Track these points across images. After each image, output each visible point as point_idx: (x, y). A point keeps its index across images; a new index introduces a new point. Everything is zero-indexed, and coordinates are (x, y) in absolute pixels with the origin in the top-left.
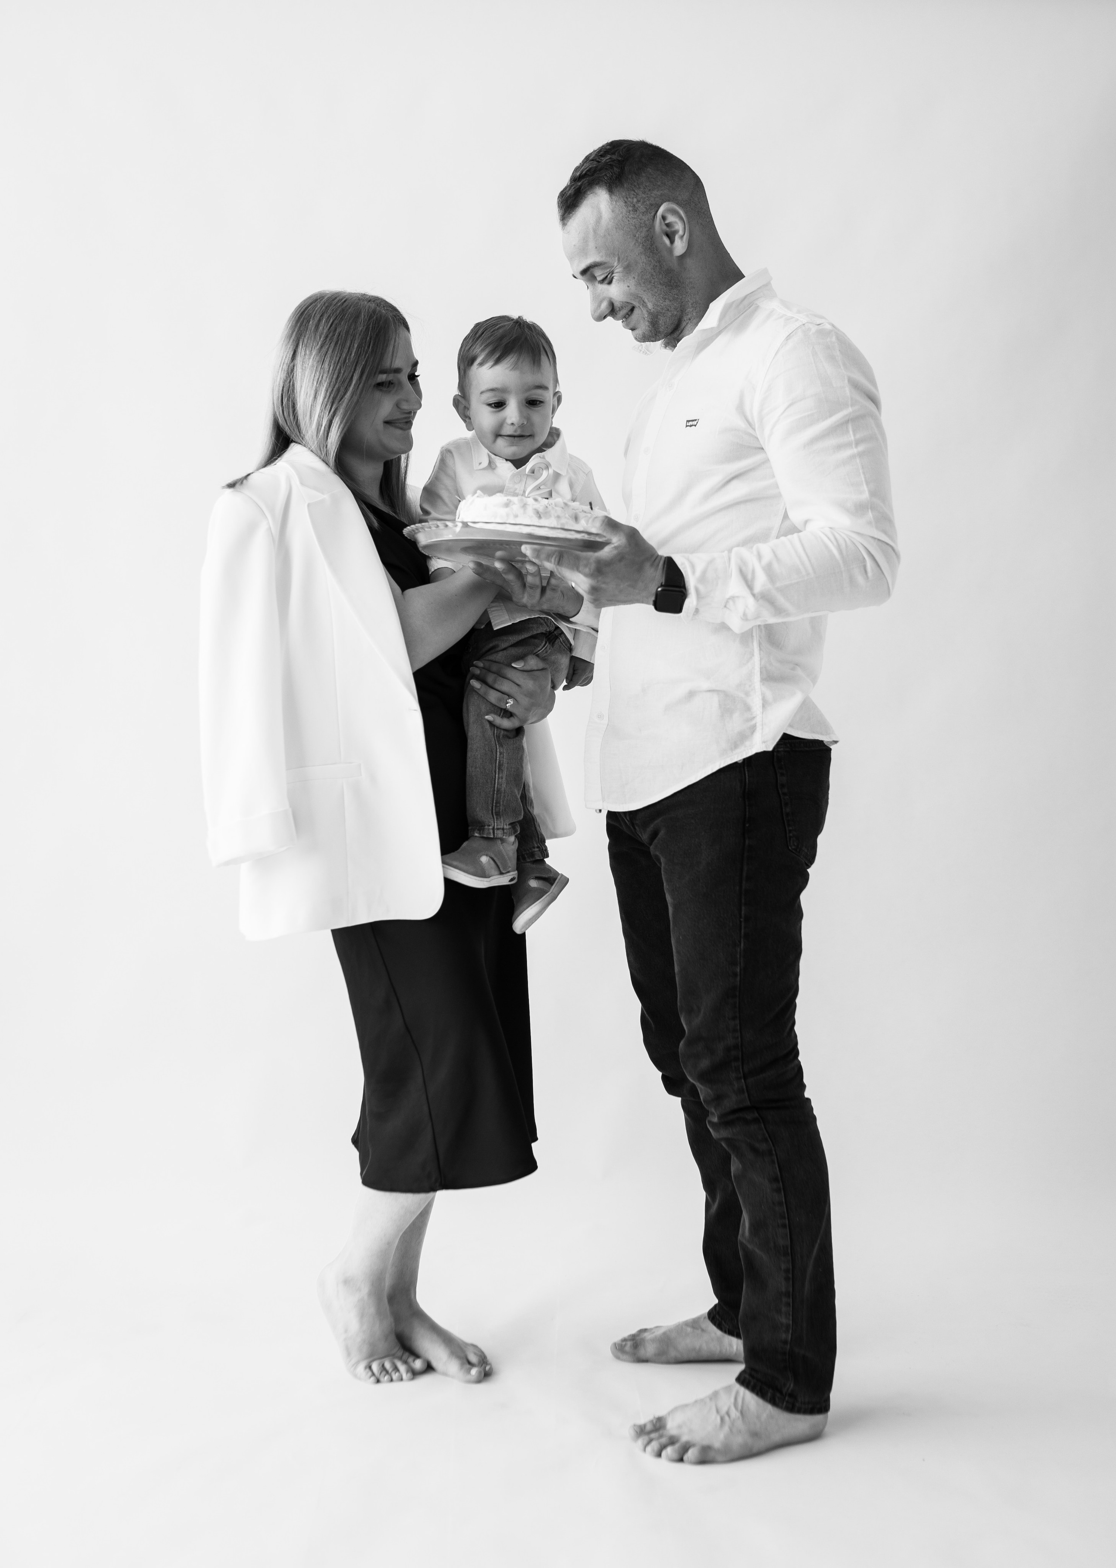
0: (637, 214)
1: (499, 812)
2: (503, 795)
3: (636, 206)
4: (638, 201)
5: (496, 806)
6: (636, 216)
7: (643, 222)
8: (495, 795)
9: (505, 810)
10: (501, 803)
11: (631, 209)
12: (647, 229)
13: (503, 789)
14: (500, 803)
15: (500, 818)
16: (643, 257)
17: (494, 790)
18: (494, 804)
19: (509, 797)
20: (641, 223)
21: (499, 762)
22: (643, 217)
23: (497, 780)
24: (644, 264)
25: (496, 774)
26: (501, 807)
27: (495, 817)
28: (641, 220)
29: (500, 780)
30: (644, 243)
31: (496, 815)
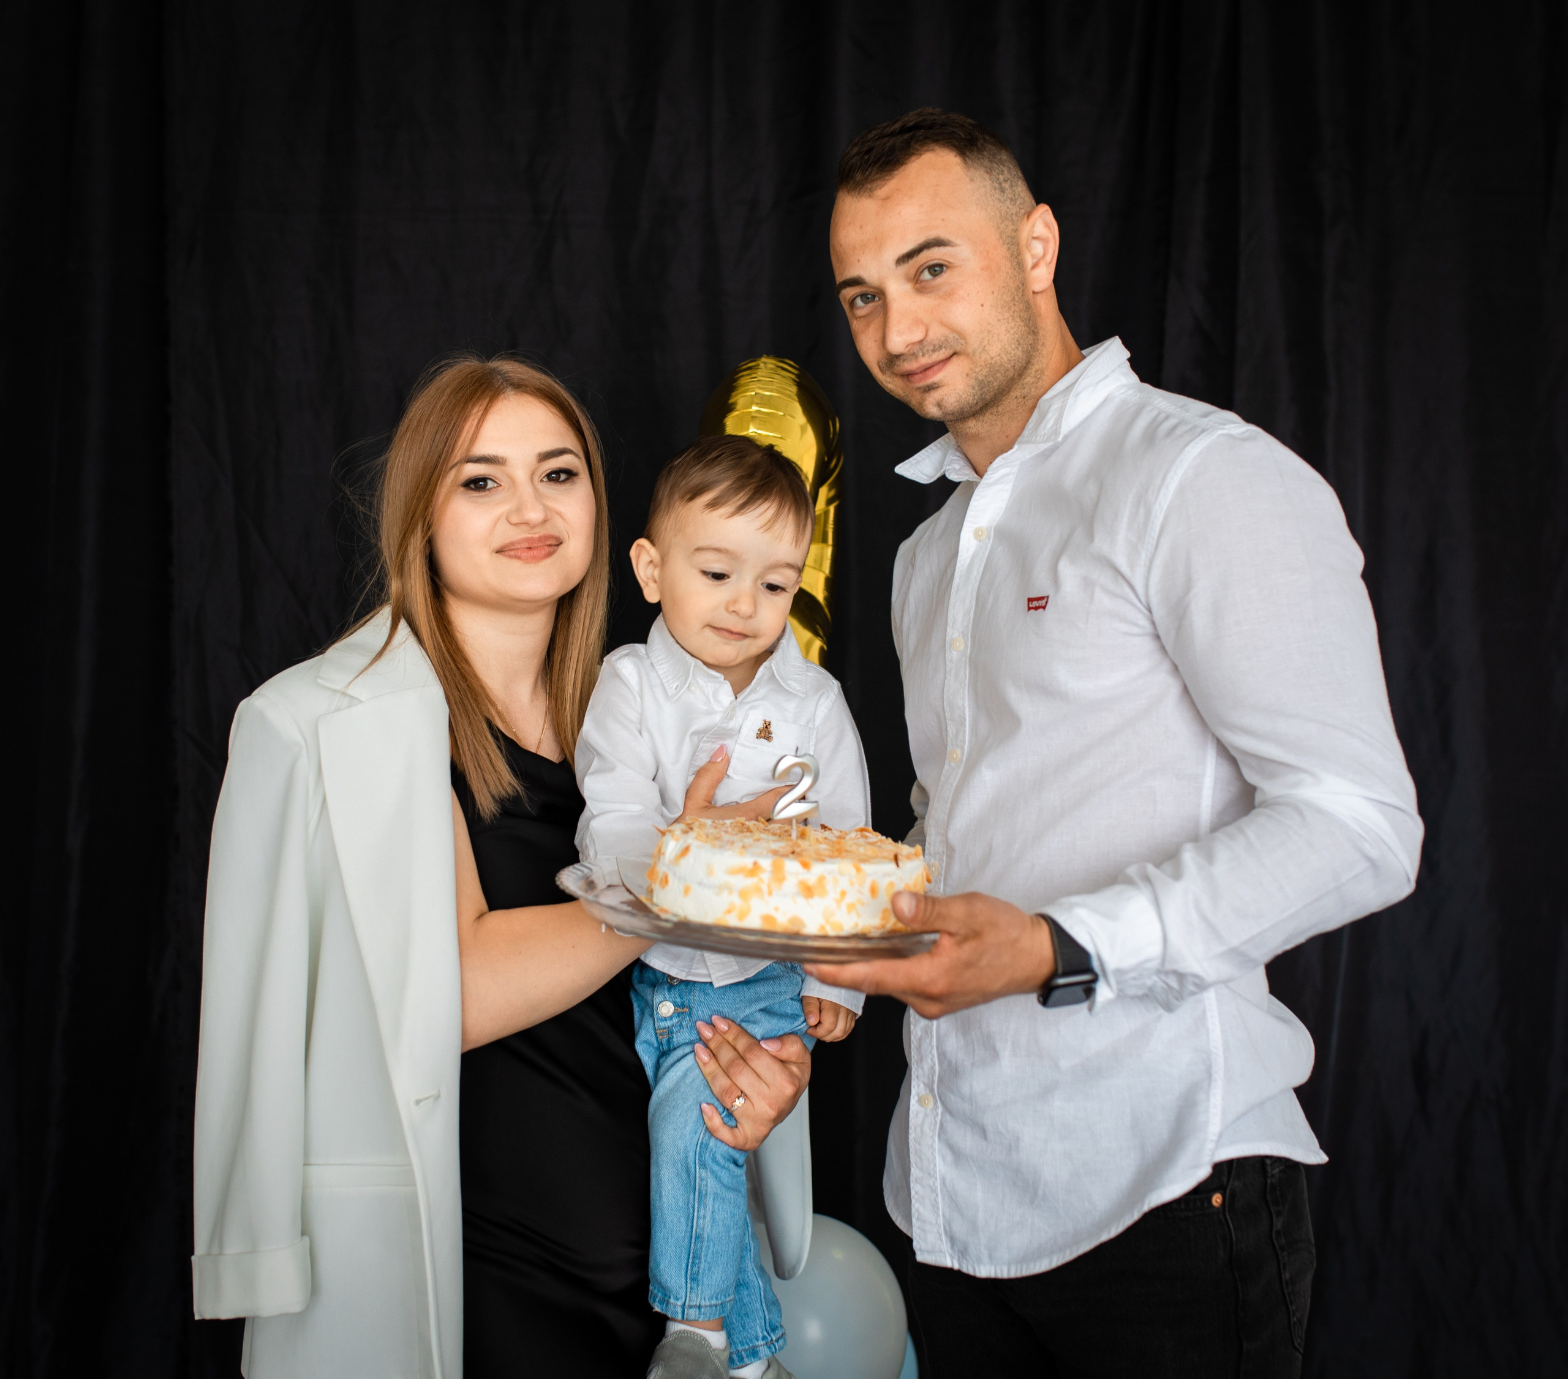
0: (1005, 197)
1: (698, 1275)
2: (705, 1244)
3: (1003, 185)
4: (1006, 181)
5: (693, 1262)
6: (1002, 200)
7: (1010, 214)
8: (692, 1245)
9: (709, 1270)
10: (703, 1259)
11: (997, 186)
12: (1014, 227)
13: (705, 1235)
14: (700, 1258)
15: (698, 1285)
16: (1008, 265)
17: (691, 1237)
18: (691, 1261)
19: (716, 1248)
20: (1007, 214)
21: (700, 1192)
22: (1011, 207)
23: (695, 1220)
24: (1008, 278)
25: (694, 1212)
26: (702, 1266)
27: (689, 1285)
28: (1008, 208)
29: (701, 1221)
30: (1009, 246)
31: (692, 1279)
